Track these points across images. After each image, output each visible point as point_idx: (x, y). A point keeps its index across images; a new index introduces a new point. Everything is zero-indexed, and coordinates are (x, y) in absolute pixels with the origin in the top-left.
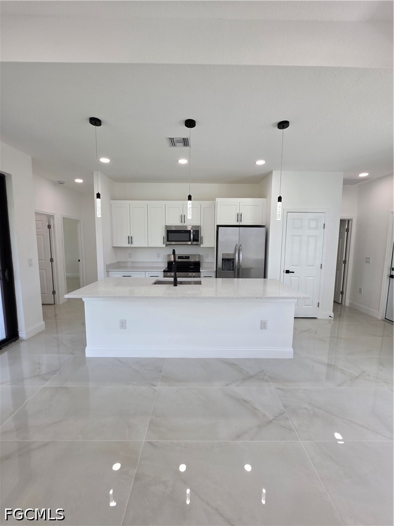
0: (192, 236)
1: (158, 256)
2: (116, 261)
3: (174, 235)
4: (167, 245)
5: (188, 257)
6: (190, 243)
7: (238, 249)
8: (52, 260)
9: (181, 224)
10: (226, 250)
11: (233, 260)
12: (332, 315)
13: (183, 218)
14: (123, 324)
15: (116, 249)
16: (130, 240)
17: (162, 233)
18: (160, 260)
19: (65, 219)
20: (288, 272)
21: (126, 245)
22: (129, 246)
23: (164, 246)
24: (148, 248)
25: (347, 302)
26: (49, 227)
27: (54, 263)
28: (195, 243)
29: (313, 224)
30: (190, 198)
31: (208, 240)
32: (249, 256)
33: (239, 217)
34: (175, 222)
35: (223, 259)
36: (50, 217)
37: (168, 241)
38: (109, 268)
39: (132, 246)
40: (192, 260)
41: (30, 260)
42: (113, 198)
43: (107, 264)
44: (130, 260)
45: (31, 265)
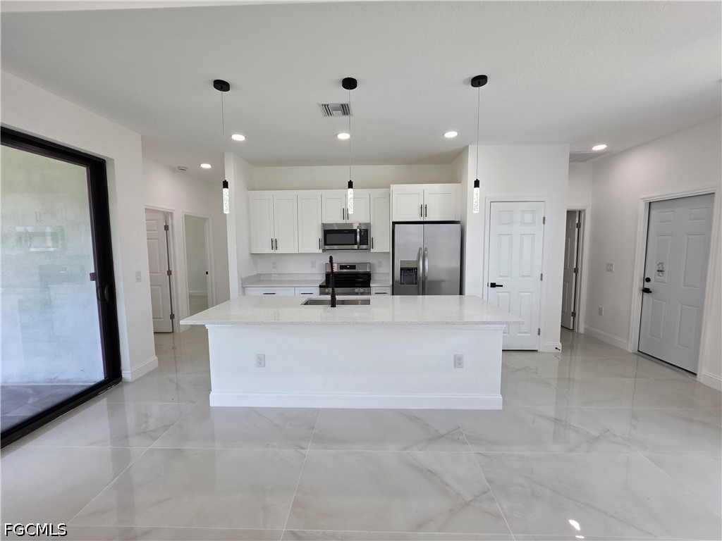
0: (358, 237)
1: (313, 265)
2: (255, 273)
3: (334, 236)
4: (324, 250)
5: (353, 267)
6: (356, 247)
7: (423, 255)
8: (169, 273)
9: (344, 222)
10: (406, 256)
11: (415, 270)
12: (560, 346)
13: (346, 213)
14: (261, 361)
15: (256, 256)
16: (274, 243)
17: (319, 235)
18: (316, 270)
19: (188, 218)
20: (493, 285)
21: (268, 250)
22: (273, 252)
23: (321, 251)
24: (299, 254)
25: (582, 328)
26: (166, 228)
27: (173, 276)
28: (362, 247)
29: (528, 218)
30: (350, 185)
31: (381, 242)
32: (438, 264)
33: (424, 210)
34: (335, 219)
35: (401, 269)
36: (167, 215)
37: (325, 244)
38: (246, 283)
39: (277, 252)
40: (359, 270)
41: (138, 273)
42: (252, 188)
43: (243, 276)
44: (274, 271)
45: (139, 280)
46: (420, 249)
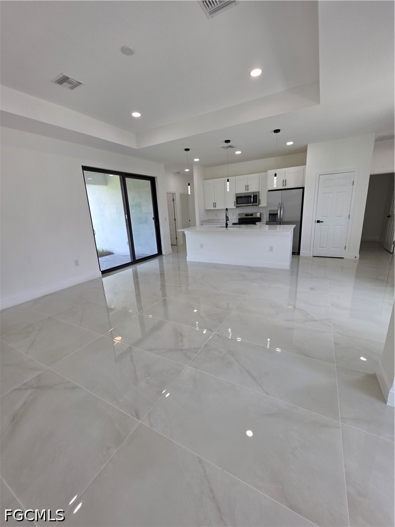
0: (252, 199)
2: (207, 219)
3: (244, 199)
4: (237, 207)
5: (252, 215)
6: (251, 204)
7: (281, 206)
8: (175, 219)
9: (246, 192)
10: (272, 207)
11: (277, 214)
12: (358, 256)
13: (247, 187)
14: (202, 246)
15: (208, 211)
16: (215, 205)
17: (234, 199)
18: (235, 218)
19: (181, 195)
20: (318, 222)
21: (213, 208)
22: (214, 208)
23: (235, 207)
26: (173, 200)
27: (176, 221)
28: (254, 204)
31: (263, 202)
33: (285, 182)
34: (242, 191)
35: (269, 214)
36: (174, 194)
37: (237, 204)
38: (203, 223)
40: (254, 216)
41: (165, 218)
42: (206, 179)
43: (202, 220)
44: (216, 218)
45: (166, 220)
46: (279, 204)
